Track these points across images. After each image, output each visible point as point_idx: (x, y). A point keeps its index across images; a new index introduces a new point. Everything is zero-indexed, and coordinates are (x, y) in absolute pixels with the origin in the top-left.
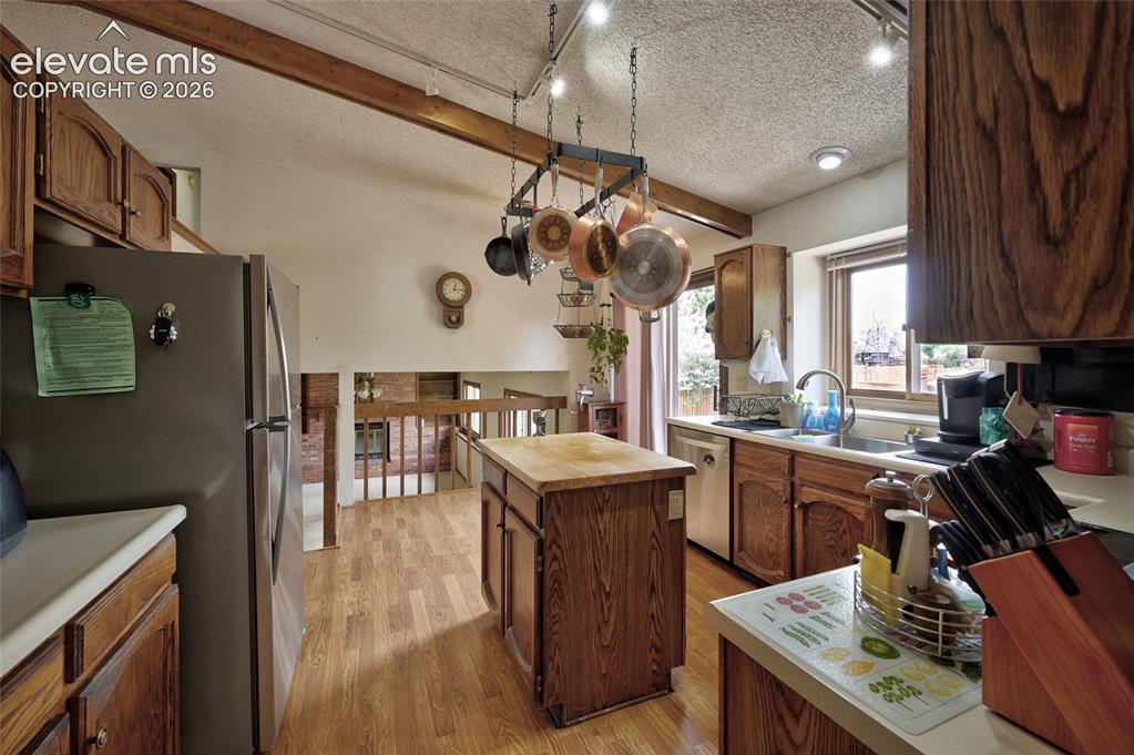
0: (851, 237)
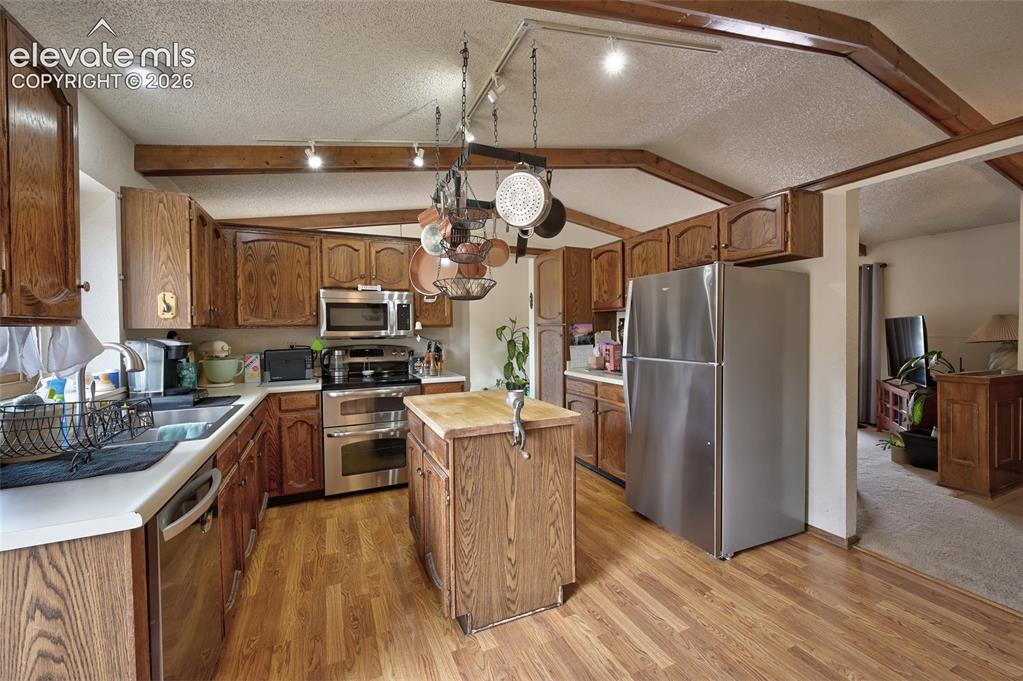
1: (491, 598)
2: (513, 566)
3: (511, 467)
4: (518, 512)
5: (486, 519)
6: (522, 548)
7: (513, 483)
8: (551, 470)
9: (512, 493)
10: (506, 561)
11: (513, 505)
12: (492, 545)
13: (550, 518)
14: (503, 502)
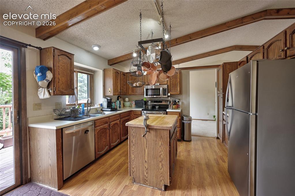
0: (82, 64)
1: (140, 176)
2: (147, 170)
3: (146, 139)
4: (148, 154)
5: (138, 152)
6: (149, 165)
7: (147, 144)
8: (160, 143)
9: (146, 147)
10: (144, 167)
11: (147, 150)
12: (140, 160)
13: (160, 160)
14: (143, 149)
